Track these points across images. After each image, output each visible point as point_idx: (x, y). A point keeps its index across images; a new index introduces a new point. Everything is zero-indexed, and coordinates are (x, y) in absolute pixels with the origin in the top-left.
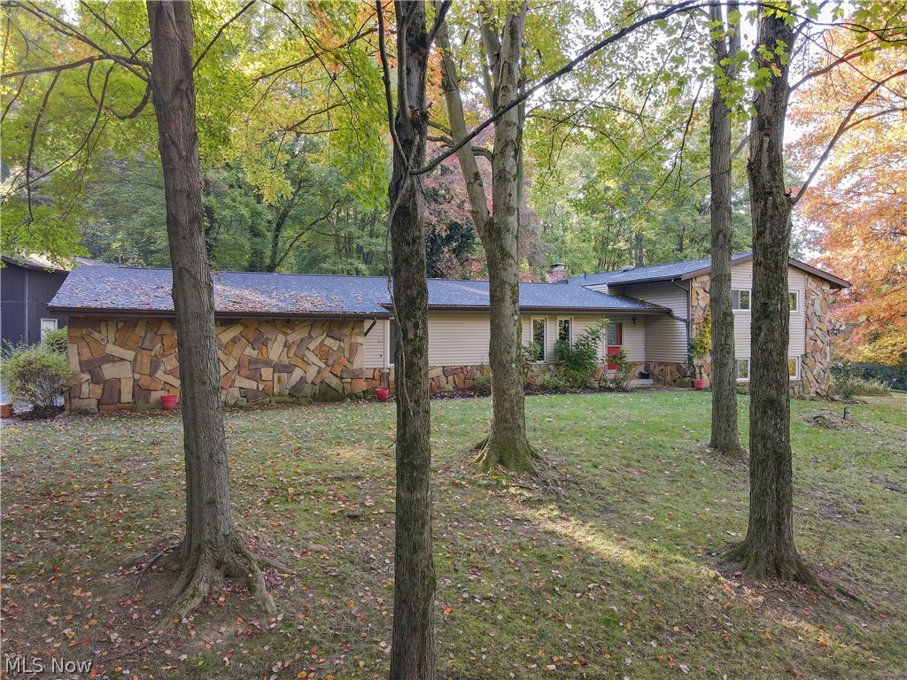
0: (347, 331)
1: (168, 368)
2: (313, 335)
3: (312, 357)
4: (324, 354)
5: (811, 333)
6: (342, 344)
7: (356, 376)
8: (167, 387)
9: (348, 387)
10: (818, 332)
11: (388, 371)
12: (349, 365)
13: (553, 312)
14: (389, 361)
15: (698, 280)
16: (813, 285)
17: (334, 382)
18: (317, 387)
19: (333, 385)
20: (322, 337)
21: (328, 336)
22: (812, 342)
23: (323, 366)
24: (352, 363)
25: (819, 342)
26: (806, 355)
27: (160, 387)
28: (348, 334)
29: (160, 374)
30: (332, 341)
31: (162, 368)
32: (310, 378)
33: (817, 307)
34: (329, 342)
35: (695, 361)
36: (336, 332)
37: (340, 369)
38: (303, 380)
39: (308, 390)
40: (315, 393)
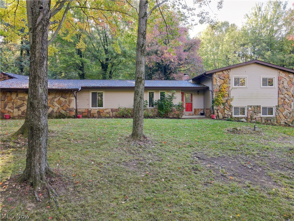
0: (68, 95)
1: (10, 106)
2: (56, 96)
3: (56, 104)
4: (60, 103)
5: (282, 96)
6: (66, 100)
7: (71, 110)
8: (9, 112)
9: (68, 114)
10: (286, 95)
11: (90, 110)
12: (68, 107)
13: (157, 89)
14: (91, 107)
15: (217, 74)
16: (283, 75)
17: (63, 112)
18: (58, 114)
19: (63, 113)
20: (59, 97)
21: (61, 97)
22: (282, 100)
23: (60, 107)
24: (69, 106)
25: (286, 100)
26: (278, 106)
27: (7, 112)
28: (68, 96)
29: (7, 108)
30: (63, 98)
31: (8, 106)
32: (55, 111)
33: (286, 84)
34: (62, 99)
35: (215, 108)
36: (64, 95)
37: (65, 108)
38: (53, 111)
39: (54, 115)
40: (57, 116)
